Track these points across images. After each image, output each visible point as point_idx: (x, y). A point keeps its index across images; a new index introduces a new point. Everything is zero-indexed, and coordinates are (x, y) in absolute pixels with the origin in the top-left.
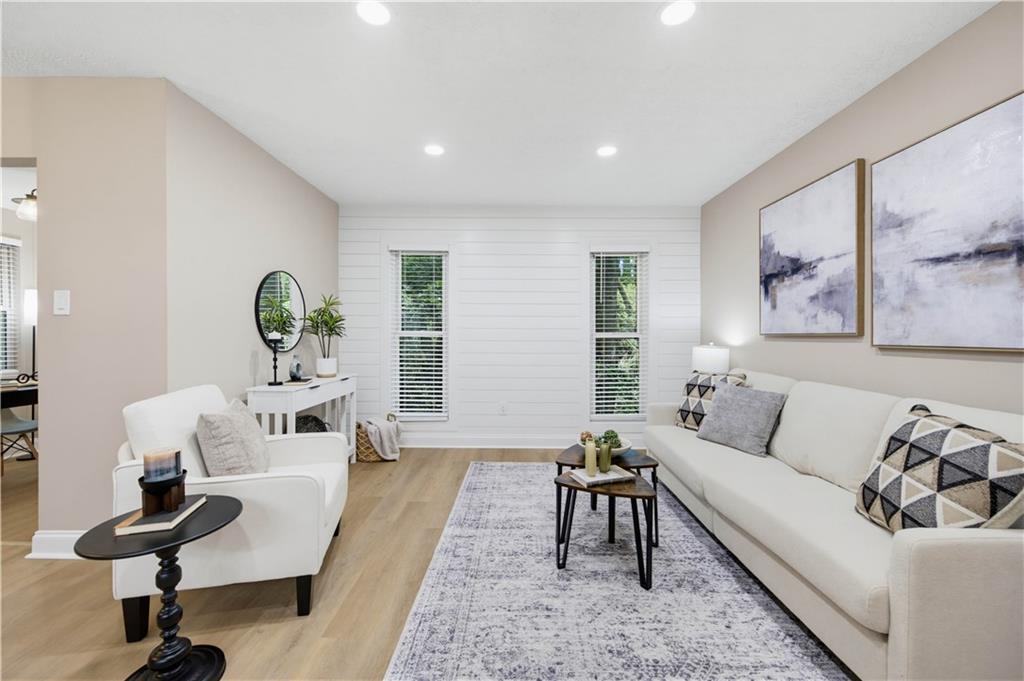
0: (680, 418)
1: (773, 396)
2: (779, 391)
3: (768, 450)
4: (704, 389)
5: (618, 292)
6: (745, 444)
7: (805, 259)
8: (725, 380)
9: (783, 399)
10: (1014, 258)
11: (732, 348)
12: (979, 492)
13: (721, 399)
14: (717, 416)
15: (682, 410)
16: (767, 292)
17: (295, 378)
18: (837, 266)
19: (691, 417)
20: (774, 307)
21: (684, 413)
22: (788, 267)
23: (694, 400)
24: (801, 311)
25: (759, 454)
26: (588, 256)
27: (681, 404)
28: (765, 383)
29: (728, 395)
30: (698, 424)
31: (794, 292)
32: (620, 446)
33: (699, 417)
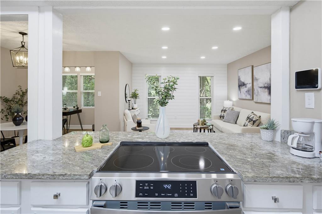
0: (220, 118)
1: (237, 112)
2: (239, 111)
3: (236, 123)
4: (225, 111)
5: (206, 80)
6: (232, 121)
7: (245, 83)
8: (229, 109)
9: (239, 113)
10: (267, 89)
11: (233, 101)
12: (252, 122)
13: (228, 113)
14: (227, 117)
15: (220, 116)
16: (239, 89)
17: (133, 109)
18: (249, 86)
19: (222, 117)
20: (240, 92)
21: (221, 117)
22: (242, 84)
23: (223, 114)
24: (245, 94)
25: (234, 124)
26: (198, 77)
27: (220, 115)
28: (237, 109)
29: (229, 112)
30: (223, 119)
31: (244, 89)
32: (206, 122)
33: (223, 117)
